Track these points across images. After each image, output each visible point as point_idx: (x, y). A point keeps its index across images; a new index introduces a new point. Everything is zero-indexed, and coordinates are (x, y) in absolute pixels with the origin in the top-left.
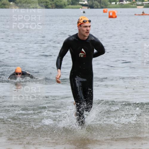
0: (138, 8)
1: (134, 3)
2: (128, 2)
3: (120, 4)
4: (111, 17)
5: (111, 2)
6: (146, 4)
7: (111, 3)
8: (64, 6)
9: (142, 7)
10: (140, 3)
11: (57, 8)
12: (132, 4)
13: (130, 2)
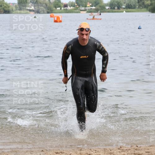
0: (82, 13)
1: (77, 8)
2: (72, 7)
3: (65, 9)
4: (56, 21)
5: (56, 7)
6: (88, 9)
7: (56, 9)
8: (12, 11)
9: (85, 12)
10: (83, 8)
11: (6, 13)
12: (76, 10)
13: (74, 8)
